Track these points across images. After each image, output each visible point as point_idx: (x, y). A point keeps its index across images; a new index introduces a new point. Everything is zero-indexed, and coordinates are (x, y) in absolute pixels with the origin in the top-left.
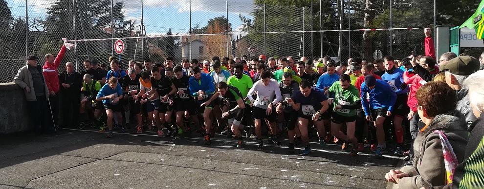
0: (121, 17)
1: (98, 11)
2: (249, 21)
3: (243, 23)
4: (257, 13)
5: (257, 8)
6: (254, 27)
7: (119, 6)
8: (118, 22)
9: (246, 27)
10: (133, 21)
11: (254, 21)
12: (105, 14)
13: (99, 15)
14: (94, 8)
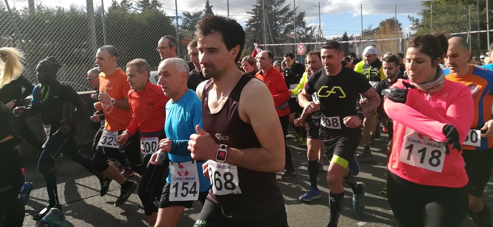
0: (304, 24)
1: (285, 21)
2: (417, 20)
3: (412, 22)
4: (426, 14)
5: (425, 9)
6: (421, 26)
7: (302, 15)
8: (301, 29)
9: (415, 26)
10: (313, 27)
11: (422, 20)
12: (290, 23)
13: (286, 24)
14: (281, 18)
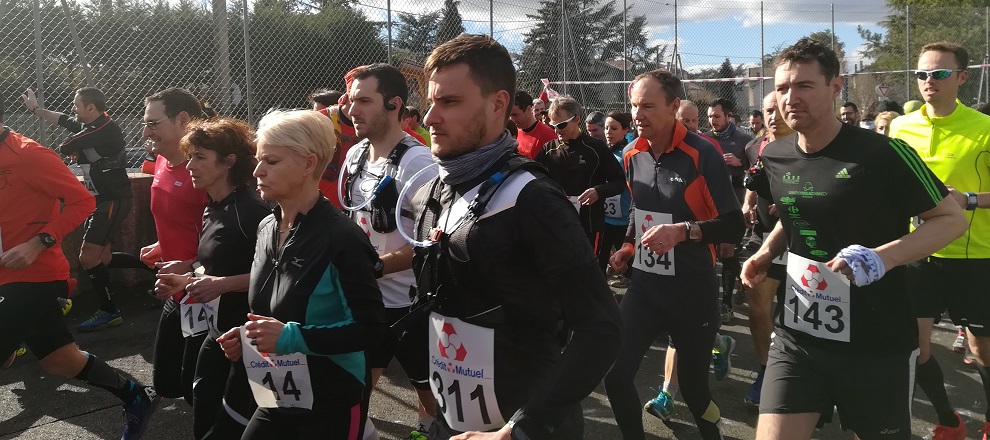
0: (642, 41)
1: (604, 34)
2: (877, 37)
3: (866, 41)
4: (894, 24)
5: (893, 13)
6: (886, 49)
7: (639, 23)
8: (636, 52)
9: (872, 49)
10: (661, 48)
11: (887, 37)
12: (614, 38)
13: (606, 41)
14: (597, 29)
